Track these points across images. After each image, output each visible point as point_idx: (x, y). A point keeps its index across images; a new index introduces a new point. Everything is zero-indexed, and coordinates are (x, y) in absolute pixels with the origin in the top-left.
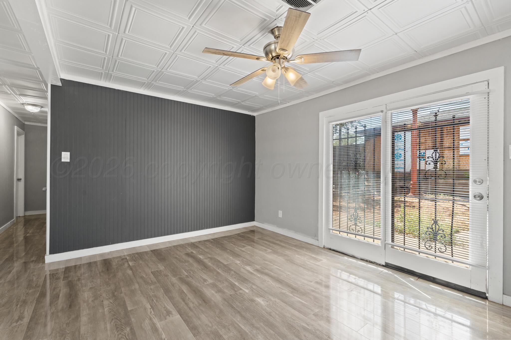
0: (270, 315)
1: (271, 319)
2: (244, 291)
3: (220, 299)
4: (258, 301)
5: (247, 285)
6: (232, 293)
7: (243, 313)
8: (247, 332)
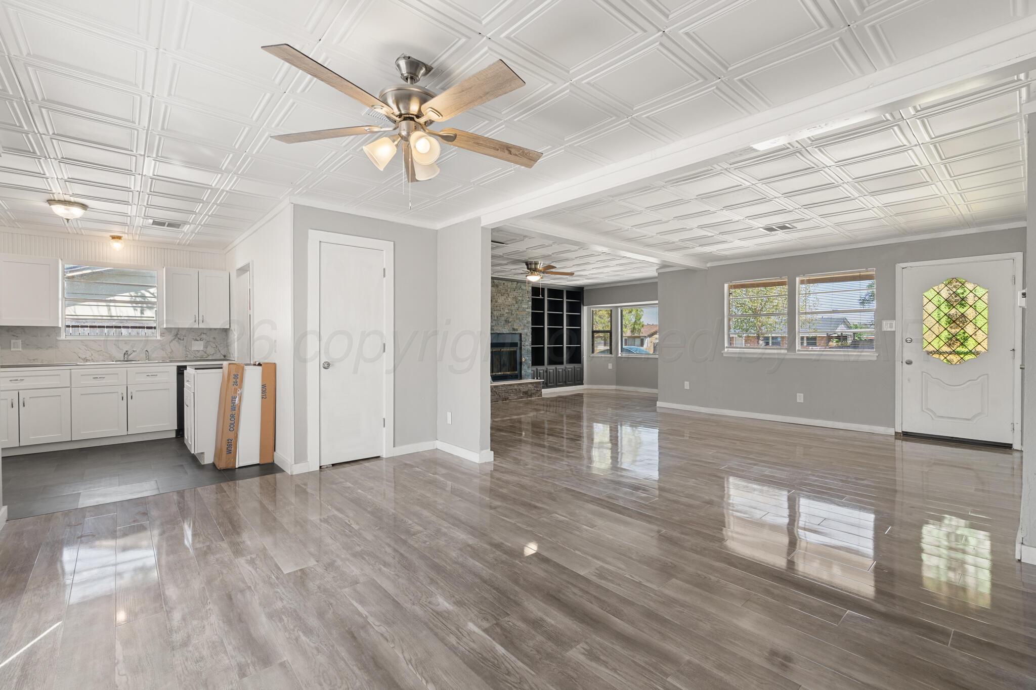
0: (433, 580)
1: (433, 574)
2: (479, 627)
3: (526, 603)
4: (449, 604)
5: (472, 645)
6: (504, 620)
7: (477, 580)
8: (470, 559)
